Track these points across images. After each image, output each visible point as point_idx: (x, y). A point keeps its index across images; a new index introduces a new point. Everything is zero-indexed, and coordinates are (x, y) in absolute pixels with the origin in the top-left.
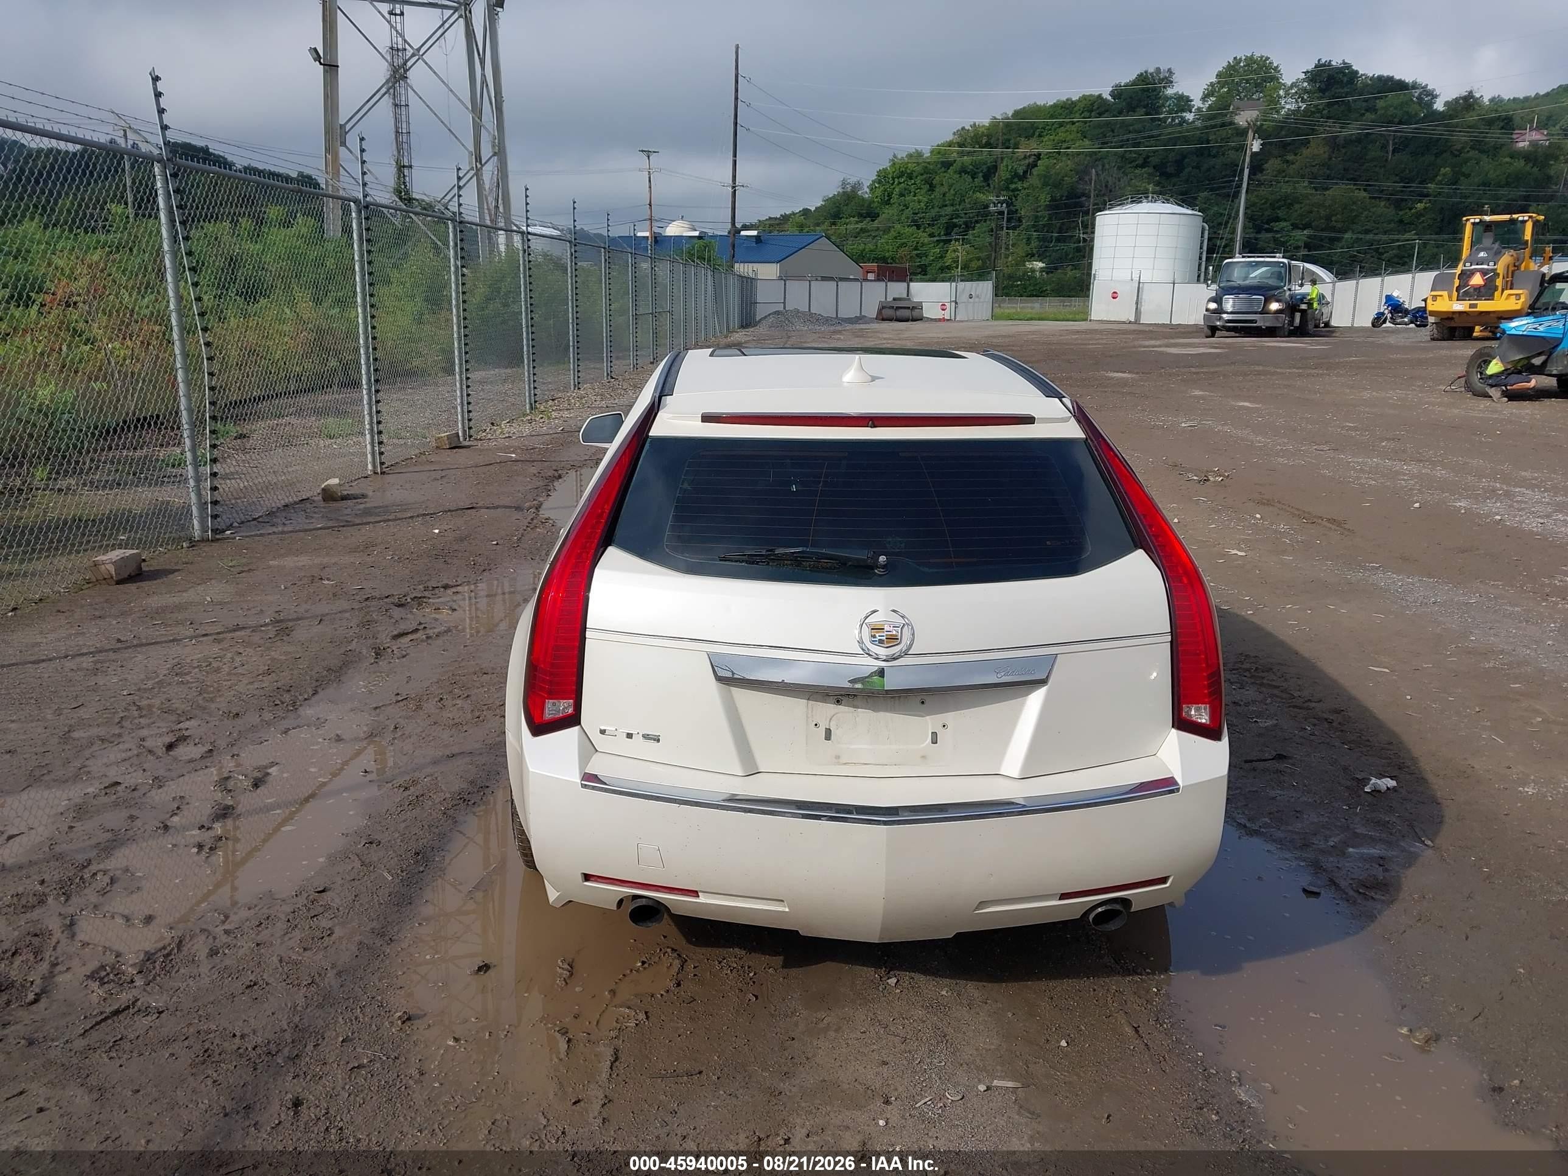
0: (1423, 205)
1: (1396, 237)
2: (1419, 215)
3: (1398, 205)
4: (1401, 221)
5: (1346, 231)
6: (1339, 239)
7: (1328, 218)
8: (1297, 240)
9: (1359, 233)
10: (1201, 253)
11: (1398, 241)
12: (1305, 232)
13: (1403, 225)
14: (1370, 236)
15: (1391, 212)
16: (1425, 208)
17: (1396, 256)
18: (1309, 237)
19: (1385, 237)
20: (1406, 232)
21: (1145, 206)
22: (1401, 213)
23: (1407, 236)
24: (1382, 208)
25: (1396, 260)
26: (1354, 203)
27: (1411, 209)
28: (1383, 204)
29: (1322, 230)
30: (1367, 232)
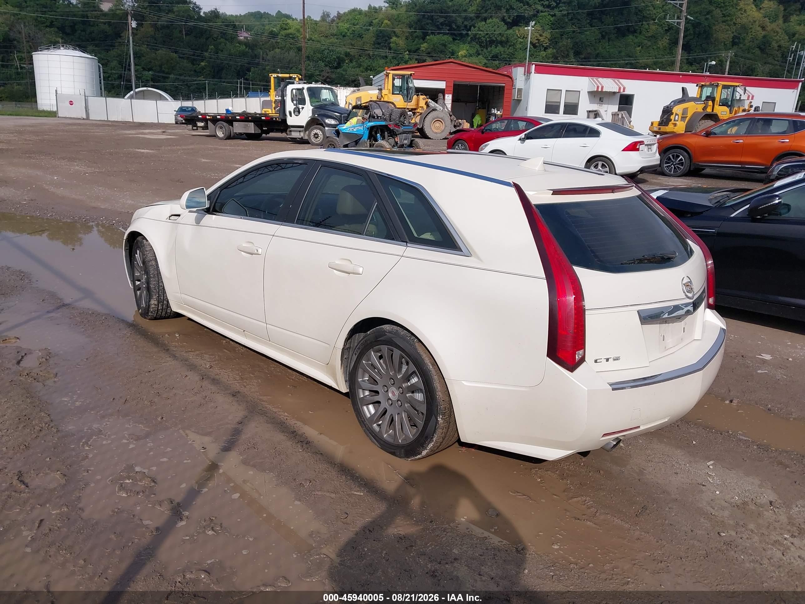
0: (204, 63)
1: (195, 79)
2: (203, 68)
3: (193, 62)
4: (195, 71)
5: (170, 74)
6: (168, 78)
7: (161, 66)
8: (146, 77)
9: (176, 75)
10: (100, 80)
11: (196, 80)
12: (150, 72)
13: (197, 73)
14: (182, 77)
15: (189, 65)
16: (205, 65)
17: (197, 88)
18: (153, 75)
19: (190, 78)
20: (198, 77)
21: (63, 51)
22: (195, 66)
23: (199, 78)
24: (186, 64)
25: (196, 90)
26: (172, 59)
27: (199, 65)
28: (185, 61)
29: (158, 72)
30: (181, 75)
